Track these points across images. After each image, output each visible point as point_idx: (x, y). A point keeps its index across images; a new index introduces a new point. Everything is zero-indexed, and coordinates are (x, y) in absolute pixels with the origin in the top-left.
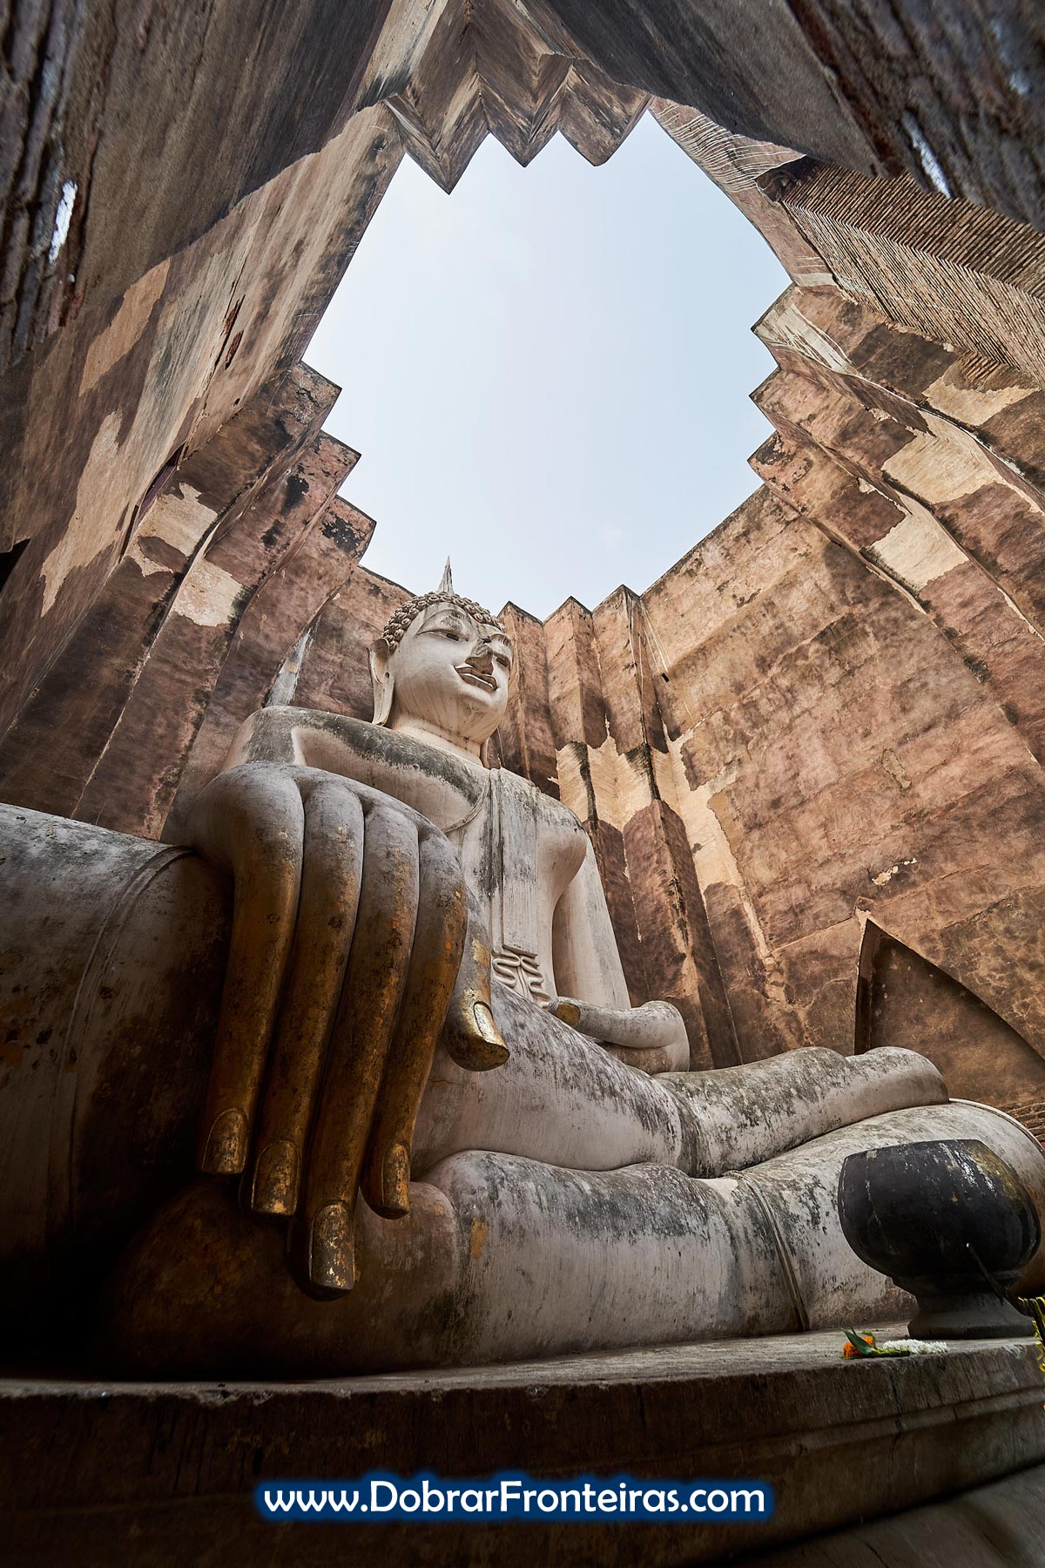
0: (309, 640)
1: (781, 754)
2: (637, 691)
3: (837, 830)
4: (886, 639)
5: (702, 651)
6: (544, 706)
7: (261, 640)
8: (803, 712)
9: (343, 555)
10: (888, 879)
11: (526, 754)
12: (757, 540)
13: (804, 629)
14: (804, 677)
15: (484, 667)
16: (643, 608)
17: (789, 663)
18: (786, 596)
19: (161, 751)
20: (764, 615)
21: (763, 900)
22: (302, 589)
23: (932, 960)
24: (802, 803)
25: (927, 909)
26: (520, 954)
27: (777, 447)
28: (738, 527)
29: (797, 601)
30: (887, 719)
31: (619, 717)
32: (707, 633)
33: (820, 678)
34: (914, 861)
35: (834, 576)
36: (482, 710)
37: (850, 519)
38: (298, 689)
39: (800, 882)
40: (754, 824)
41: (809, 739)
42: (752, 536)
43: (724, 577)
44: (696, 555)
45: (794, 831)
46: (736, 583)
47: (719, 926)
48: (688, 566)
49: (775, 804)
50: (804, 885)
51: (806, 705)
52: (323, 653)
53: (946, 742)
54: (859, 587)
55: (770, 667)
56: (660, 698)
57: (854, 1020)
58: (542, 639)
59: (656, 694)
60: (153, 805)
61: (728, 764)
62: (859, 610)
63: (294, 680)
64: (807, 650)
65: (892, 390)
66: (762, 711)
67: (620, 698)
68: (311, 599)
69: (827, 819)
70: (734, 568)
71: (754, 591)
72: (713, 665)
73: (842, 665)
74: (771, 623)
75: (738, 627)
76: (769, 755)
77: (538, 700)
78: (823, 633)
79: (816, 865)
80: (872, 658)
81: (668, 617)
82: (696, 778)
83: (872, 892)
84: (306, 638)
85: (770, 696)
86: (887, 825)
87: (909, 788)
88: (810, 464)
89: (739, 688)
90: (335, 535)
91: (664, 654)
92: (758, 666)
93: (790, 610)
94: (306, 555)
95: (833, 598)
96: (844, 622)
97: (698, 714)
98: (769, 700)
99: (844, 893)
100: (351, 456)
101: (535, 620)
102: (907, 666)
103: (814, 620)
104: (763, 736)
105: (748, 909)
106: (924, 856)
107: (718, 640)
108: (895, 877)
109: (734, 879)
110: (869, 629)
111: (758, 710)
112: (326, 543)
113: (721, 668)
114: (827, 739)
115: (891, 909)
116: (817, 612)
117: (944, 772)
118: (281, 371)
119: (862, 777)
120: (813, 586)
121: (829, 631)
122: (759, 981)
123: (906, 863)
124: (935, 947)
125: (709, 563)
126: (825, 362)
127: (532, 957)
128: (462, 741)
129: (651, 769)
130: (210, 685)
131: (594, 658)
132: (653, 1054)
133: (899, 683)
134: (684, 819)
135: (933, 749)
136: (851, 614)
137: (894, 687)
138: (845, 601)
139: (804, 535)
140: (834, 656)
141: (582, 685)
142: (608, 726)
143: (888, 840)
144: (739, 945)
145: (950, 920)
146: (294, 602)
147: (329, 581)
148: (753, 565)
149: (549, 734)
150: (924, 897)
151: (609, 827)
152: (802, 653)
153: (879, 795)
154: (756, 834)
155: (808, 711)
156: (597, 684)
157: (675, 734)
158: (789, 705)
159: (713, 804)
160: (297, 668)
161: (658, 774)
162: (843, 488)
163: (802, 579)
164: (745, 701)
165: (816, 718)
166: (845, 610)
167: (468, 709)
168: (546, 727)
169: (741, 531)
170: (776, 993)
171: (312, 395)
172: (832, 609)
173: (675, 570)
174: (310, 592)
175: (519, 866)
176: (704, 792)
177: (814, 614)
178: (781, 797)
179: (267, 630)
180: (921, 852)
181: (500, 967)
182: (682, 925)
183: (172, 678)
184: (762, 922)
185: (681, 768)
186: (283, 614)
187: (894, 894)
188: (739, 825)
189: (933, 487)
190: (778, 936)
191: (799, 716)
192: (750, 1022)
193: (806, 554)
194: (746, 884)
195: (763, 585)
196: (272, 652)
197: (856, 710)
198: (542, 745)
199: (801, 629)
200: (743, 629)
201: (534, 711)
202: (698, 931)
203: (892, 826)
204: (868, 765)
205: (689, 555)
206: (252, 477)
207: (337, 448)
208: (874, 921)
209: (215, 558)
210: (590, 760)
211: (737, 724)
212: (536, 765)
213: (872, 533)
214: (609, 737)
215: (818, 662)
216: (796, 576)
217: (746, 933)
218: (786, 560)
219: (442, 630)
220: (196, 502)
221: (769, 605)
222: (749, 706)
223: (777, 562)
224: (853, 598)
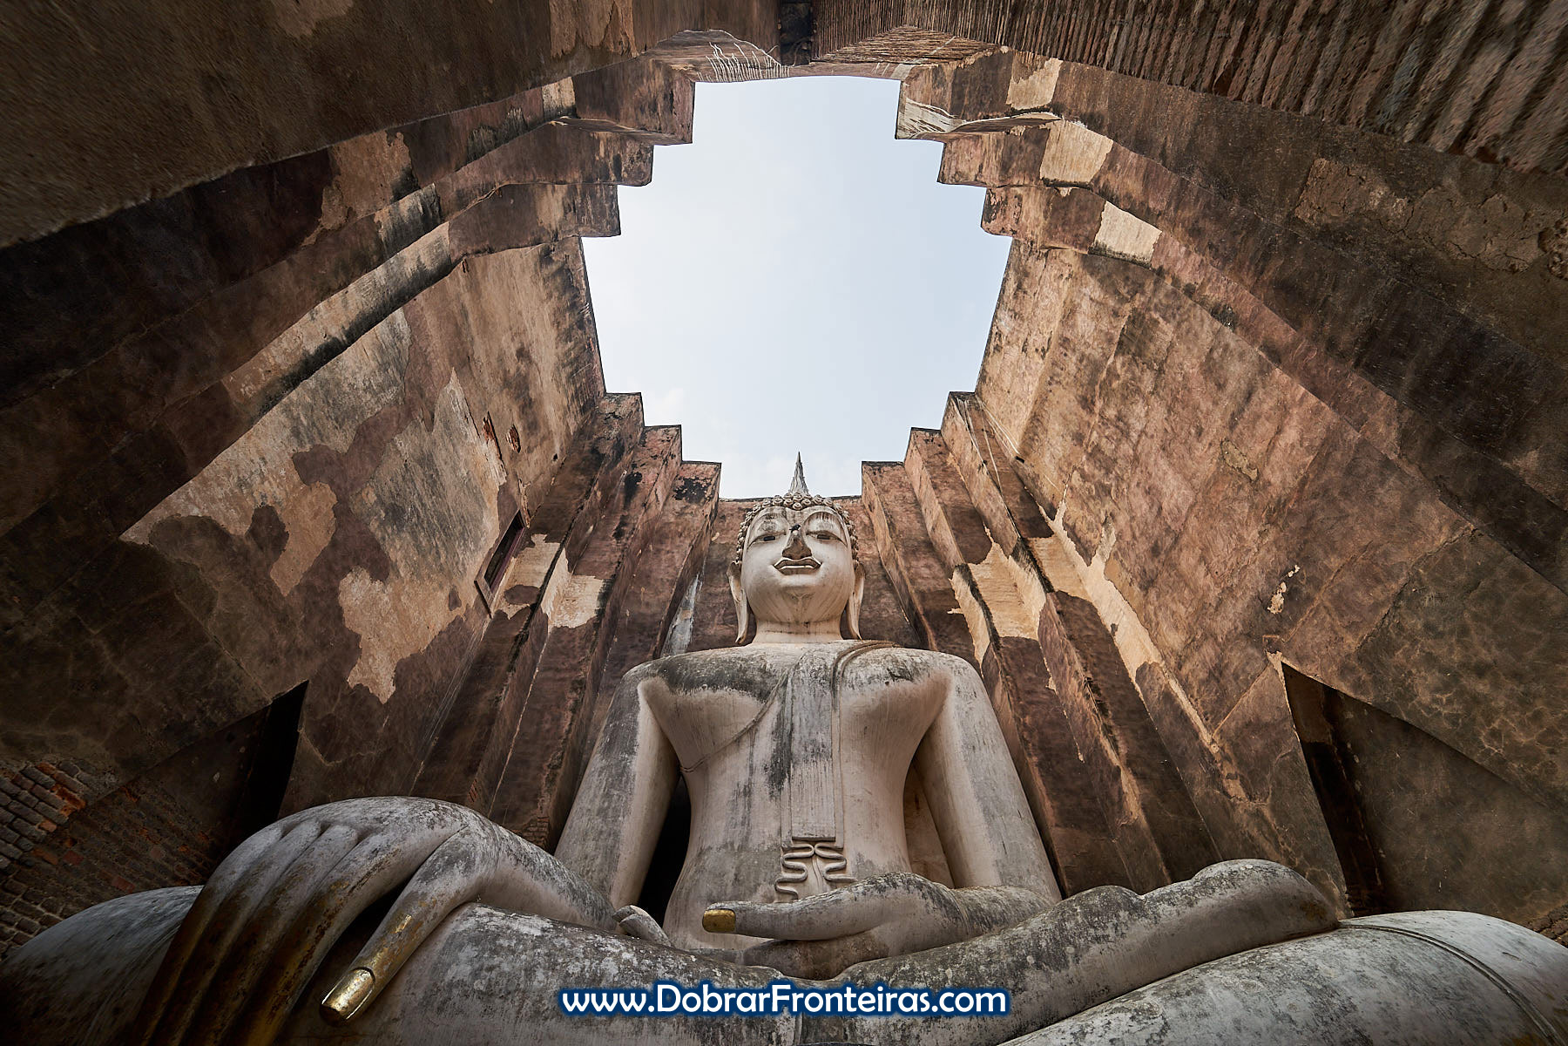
0: (699, 584)
1: (1140, 492)
2: (995, 488)
3: (1215, 559)
4: (1174, 317)
5: (1035, 418)
6: (924, 542)
7: (643, 610)
8: (1139, 436)
9: (695, 507)
10: (1282, 601)
11: (916, 599)
12: (1030, 287)
13: (1102, 348)
14: (1124, 398)
15: (798, 553)
16: (980, 402)
17: (1107, 394)
18: (1074, 326)
19: (548, 743)
20: (1066, 355)
21: (1184, 671)
22: (668, 552)
23: (1363, 698)
24: (1176, 540)
25: (1332, 629)
26: (813, 841)
27: (993, 201)
28: (1012, 286)
29: (1085, 325)
30: (1210, 404)
31: (993, 520)
32: (1031, 398)
33: (1138, 390)
34: (1297, 569)
35: (1101, 281)
36: (806, 592)
37: (1067, 228)
38: (694, 631)
39: (1206, 638)
40: (1148, 583)
41: (1156, 464)
42: (1025, 286)
43: (1022, 337)
44: (995, 330)
45: (1180, 575)
46: (1033, 337)
47: (1159, 719)
48: (994, 345)
49: (1155, 551)
50: (1211, 640)
51: (1139, 427)
52: (712, 590)
53: (1271, 404)
54: (1127, 278)
55: (1093, 403)
56: (1025, 482)
57: (1318, 806)
58: (905, 479)
59: (1021, 480)
60: (544, 788)
61: (1105, 523)
62: (1139, 300)
63: (690, 625)
64: (1115, 368)
65: (988, 117)
66: (1108, 453)
67: (986, 501)
68: (677, 557)
69: (1202, 550)
70: (1026, 324)
71: (1047, 337)
72: (1050, 426)
73: (1150, 367)
74: (1074, 359)
75: (1051, 378)
76: (1131, 497)
77: (916, 539)
78: (1120, 343)
79: (1212, 610)
80: (1172, 345)
81: (999, 399)
82: (1086, 550)
83: (1274, 625)
84: (696, 584)
85: (1107, 434)
86: (1255, 533)
87: (1258, 478)
88: (1020, 198)
89: (1079, 438)
90: (685, 494)
91: (1011, 438)
92: (1083, 408)
93: (1083, 336)
94: (666, 524)
95: (1111, 303)
96: (1132, 321)
97: (1060, 482)
98: (1106, 437)
99: (1249, 635)
100: (673, 432)
101: (892, 464)
102: (1204, 336)
103: (1107, 334)
104: (1119, 478)
105: (1176, 688)
106: (1305, 560)
107: (1042, 400)
108: (1288, 596)
109: (1154, 657)
110: (1156, 316)
111: (1103, 453)
112: (678, 505)
113: (1057, 427)
114: (1169, 456)
115: (1298, 642)
116: (1104, 325)
117: (1281, 443)
118: (589, 413)
119: (1214, 484)
120: (1089, 303)
121: (1123, 338)
122: (1215, 777)
123: (1290, 575)
124: (1359, 678)
125: (1006, 331)
126: (939, 129)
127: (833, 840)
128: (804, 629)
129: (1035, 562)
130: (586, 672)
131: (955, 472)
132: (850, 942)
133: (1203, 358)
134: (1093, 601)
135: (1263, 419)
136: (1134, 310)
137: (1201, 365)
138: (1123, 300)
139: (1062, 257)
140: (1140, 361)
141: (944, 507)
142: (989, 534)
143: (1263, 551)
144: (1184, 736)
145: (1360, 634)
146: (664, 565)
147: (689, 534)
148: (1038, 311)
149: (937, 567)
150: (1323, 613)
151: (1018, 640)
152: (1112, 374)
153: (1235, 499)
154: (1152, 594)
155: (1143, 432)
156: (964, 497)
157: (1052, 513)
158: (1125, 434)
159: (1108, 574)
160: (690, 614)
161: (1045, 564)
162: (1048, 204)
163: (1078, 301)
164: (1090, 450)
165: (1152, 436)
166: (1127, 308)
167: (794, 599)
168: (931, 561)
169: (1015, 286)
170: (1235, 788)
171: (617, 414)
172: (1116, 314)
173: (987, 354)
174: (675, 551)
175: (810, 748)
176: (1098, 562)
177: (1104, 328)
178: (1156, 542)
179: (647, 599)
180: (1298, 555)
181: (788, 863)
182: (1108, 730)
183: (555, 680)
184: (1192, 700)
185: (1070, 545)
186: (656, 580)
187: (1296, 620)
188: (1136, 588)
189: (1082, 166)
190: (1212, 712)
191: (1138, 442)
192: (1226, 835)
193: (1070, 275)
194: (1164, 657)
195: (1052, 326)
196: (654, 615)
197: (1181, 410)
198: (933, 582)
199: (1100, 350)
200: (1056, 379)
201: (914, 552)
202: (1134, 731)
203: (1259, 533)
204: (1213, 468)
205: (991, 333)
206: (581, 501)
207: (660, 432)
208: (1288, 663)
209: (581, 570)
210: (976, 578)
211: (1093, 476)
212: (931, 604)
213: (1089, 229)
214: (994, 544)
215: (1129, 375)
216: (1071, 302)
217: (1183, 718)
218: (1059, 291)
219: (759, 538)
220: (544, 544)
221: (1065, 342)
222: (1095, 453)
223: (1053, 296)
224: (1128, 293)
